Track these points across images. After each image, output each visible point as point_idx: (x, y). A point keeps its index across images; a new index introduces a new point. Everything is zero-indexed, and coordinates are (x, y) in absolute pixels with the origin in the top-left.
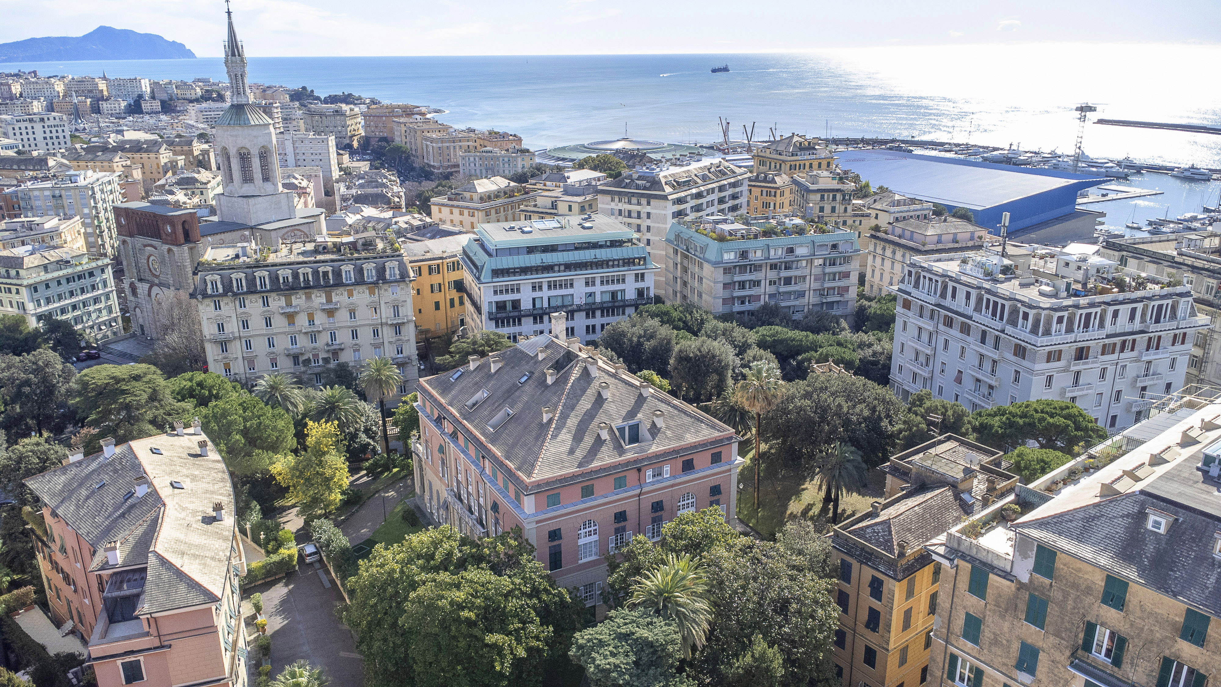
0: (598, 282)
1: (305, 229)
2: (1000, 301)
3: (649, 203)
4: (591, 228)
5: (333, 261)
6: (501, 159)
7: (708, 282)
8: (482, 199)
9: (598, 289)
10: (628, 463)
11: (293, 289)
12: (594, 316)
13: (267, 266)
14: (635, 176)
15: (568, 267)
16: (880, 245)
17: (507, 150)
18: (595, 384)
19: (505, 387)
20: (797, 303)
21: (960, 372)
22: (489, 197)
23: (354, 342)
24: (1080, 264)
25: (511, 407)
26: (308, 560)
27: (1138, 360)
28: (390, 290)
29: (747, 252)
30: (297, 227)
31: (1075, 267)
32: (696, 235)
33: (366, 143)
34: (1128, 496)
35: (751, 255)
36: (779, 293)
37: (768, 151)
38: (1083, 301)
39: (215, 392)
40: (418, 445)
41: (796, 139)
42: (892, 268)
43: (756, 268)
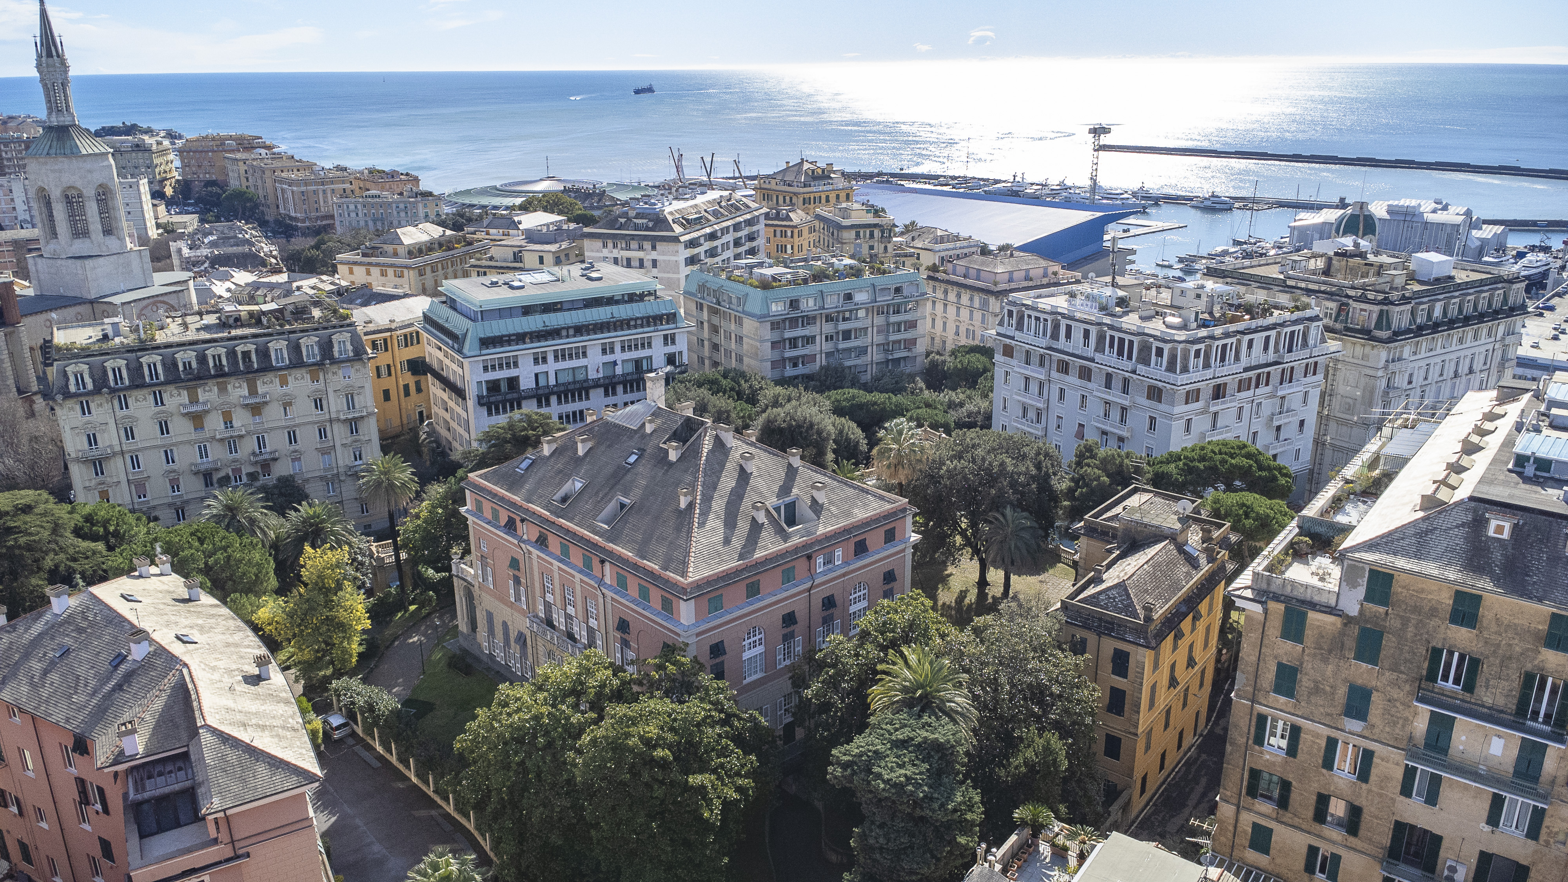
0: (618, 348)
1: (172, 300)
2: (1127, 337)
3: (654, 248)
4: (600, 279)
5: (255, 336)
6: (394, 206)
7: (751, 342)
8: (411, 254)
9: (619, 356)
10: (796, 549)
11: (199, 378)
12: (614, 393)
13: (158, 347)
14: (632, 214)
15: (579, 330)
16: (941, 287)
17: (401, 194)
18: (735, 455)
19: (609, 470)
20: (858, 362)
21: (1081, 426)
22: (420, 251)
23: (292, 448)
24: (1199, 291)
25: (625, 495)
26: (337, 735)
27: (1273, 396)
28: (340, 372)
29: (797, 301)
30: (160, 298)
31: (1194, 296)
32: (729, 283)
33: (185, 189)
34: (1458, 504)
35: (803, 305)
36: (838, 351)
37: (773, 182)
38: (1218, 331)
39: (112, 529)
40: (462, 566)
41: (806, 166)
42: (958, 315)
43: (809, 320)
